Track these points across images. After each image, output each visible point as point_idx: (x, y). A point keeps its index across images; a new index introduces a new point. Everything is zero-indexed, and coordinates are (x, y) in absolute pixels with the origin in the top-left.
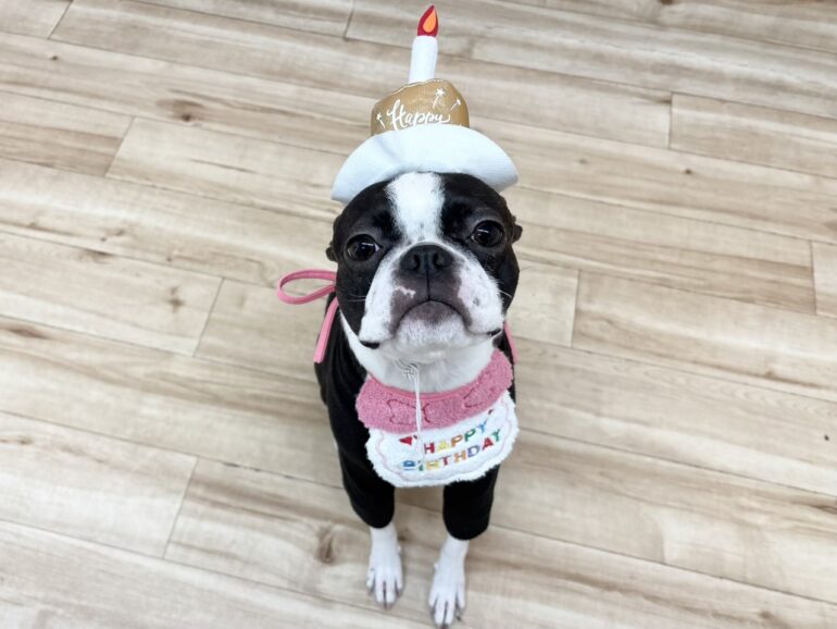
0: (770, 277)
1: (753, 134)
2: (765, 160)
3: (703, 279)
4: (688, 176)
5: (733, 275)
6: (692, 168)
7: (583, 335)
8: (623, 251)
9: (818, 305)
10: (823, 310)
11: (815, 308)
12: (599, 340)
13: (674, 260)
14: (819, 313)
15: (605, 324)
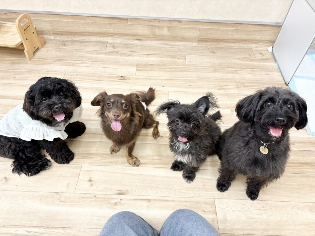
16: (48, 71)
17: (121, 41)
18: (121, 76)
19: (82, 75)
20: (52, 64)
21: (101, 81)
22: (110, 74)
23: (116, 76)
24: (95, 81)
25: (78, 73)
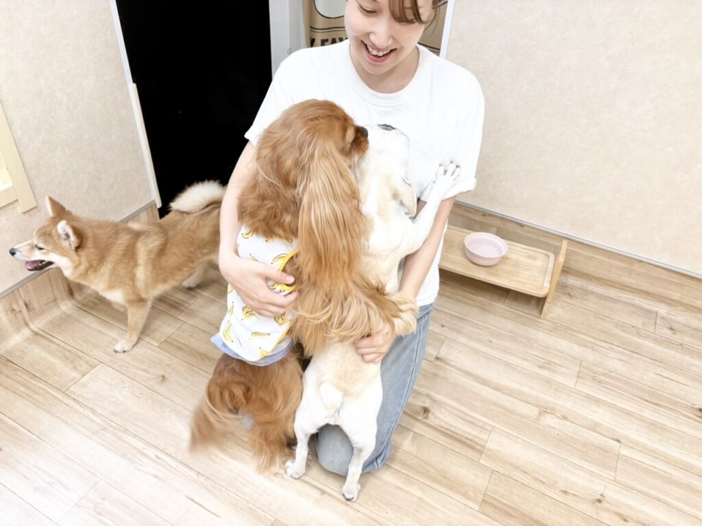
16: (548, 348)
17: (686, 319)
18: (697, 407)
19: (618, 379)
20: (552, 333)
21: (656, 407)
22: (676, 397)
23: (689, 404)
24: (646, 403)
25: (607, 372)
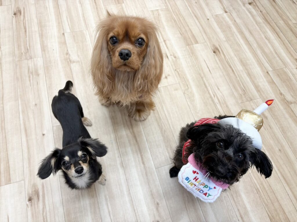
0: (190, 37)
1: (230, 28)
2: (223, 31)
3: (181, 26)
4: (207, 19)
5: (186, 31)
6: (210, 20)
7: (153, 12)
8: (178, 13)
9: (189, 46)
10: (189, 47)
11: (188, 45)
12: (153, 14)
13: (182, 21)
14: (187, 47)
15: (158, 14)
